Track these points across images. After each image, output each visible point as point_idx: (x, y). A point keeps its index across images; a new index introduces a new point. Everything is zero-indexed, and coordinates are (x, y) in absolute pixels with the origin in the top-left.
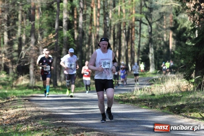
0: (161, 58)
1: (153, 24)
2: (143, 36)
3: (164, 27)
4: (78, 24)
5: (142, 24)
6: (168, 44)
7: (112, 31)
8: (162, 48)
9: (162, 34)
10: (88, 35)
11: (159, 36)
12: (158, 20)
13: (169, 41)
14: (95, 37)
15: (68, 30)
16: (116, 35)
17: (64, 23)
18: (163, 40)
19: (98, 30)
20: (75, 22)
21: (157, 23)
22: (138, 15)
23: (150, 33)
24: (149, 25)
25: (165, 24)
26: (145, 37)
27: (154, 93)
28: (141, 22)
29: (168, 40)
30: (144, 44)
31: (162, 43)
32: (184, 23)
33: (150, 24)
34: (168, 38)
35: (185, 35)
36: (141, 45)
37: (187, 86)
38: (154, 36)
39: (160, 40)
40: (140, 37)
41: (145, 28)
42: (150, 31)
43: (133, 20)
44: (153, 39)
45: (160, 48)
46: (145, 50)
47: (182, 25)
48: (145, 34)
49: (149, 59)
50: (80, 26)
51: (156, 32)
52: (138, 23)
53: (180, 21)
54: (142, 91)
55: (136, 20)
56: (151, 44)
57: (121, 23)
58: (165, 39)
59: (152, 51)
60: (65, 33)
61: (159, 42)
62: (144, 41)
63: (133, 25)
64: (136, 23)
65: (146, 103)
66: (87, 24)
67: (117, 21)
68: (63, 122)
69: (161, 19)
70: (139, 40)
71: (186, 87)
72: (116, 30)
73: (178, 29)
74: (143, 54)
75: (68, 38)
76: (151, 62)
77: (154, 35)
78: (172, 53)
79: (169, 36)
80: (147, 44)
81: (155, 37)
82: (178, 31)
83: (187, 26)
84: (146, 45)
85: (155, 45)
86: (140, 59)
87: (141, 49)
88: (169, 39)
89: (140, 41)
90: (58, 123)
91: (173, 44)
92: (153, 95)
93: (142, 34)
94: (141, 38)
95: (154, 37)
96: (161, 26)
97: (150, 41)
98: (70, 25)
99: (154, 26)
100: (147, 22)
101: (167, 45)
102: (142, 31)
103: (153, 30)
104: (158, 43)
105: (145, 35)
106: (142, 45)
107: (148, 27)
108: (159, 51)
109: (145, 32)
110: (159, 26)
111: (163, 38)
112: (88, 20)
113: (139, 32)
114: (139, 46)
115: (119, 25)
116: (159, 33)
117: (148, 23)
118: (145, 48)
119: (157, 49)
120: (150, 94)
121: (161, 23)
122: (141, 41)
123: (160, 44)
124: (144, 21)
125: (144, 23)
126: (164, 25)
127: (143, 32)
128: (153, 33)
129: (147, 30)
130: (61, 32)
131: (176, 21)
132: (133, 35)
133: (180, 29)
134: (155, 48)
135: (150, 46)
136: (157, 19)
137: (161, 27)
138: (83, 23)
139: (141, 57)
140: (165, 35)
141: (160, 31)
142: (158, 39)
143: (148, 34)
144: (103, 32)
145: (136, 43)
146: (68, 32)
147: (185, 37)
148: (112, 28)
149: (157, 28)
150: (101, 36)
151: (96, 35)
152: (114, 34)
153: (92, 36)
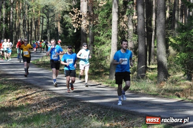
0: (54, 37)
7: (27, 22)
8: (54, 31)
11: (53, 25)
12: (52, 16)
13: (58, 27)
17: (4, 20)
19: (20, 20)
21: (52, 17)
22: (42, 14)
25: (56, 18)
31: (54, 28)
32: (67, 19)
38: (50, 25)
41: (45, 20)
47: (66, 21)
48: (45, 24)
49: (47, 37)
50: (11, 20)
51: (51, 23)
52: (42, 18)
53: (65, 18)
55: (41, 16)
56: (48, 29)
58: (56, 27)
61: (53, 28)
62: (45, 27)
64: (40, 17)
67: (30, 17)
69: (54, 16)
72: (30, 21)
73: (63, 22)
74: (44, 34)
75: (6, 28)
78: (60, 35)
79: (58, 25)
82: (64, 24)
83: (68, 21)
84: (46, 29)
86: (43, 37)
87: (43, 32)
89: (42, 27)
91: (60, 29)
94: (43, 26)
96: (54, 19)
97: (48, 27)
99: (50, 19)
100: (46, 17)
101: (57, 29)
103: (49, 21)
106: (44, 29)
107: (47, 20)
108: (52, 33)
111: (55, 26)
112: (14, 16)
113: (42, 22)
115: (31, 19)
118: (45, 31)
119: (51, 32)
124: (44, 17)
127: (44, 22)
128: (49, 23)
130: (2, 24)
131: (62, 18)
134: (50, 31)
139: (43, 36)
140: (56, 24)
142: (52, 26)
144: (23, 22)
147: (67, 26)
148: (27, 20)
149: (51, 20)
150: (21, 24)
151: (18, 24)
152: (28, 24)
153: (16, 25)
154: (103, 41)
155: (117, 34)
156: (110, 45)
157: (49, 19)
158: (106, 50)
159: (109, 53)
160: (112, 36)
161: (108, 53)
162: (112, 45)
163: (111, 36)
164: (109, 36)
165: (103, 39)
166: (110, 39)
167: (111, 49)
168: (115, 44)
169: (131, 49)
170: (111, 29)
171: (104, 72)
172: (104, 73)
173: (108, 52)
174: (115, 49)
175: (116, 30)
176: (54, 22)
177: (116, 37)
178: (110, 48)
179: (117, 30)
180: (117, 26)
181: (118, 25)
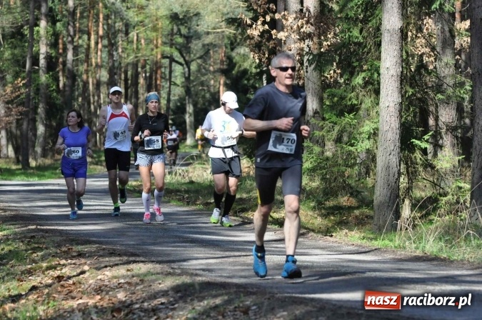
1: (192, 63)
2: (175, 84)
3: (211, 68)
4: (64, 63)
5: (174, 64)
6: (217, 97)
7: (123, 76)
9: (206, 80)
10: (82, 81)
11: (202, 84)
12: (200, 58)
13: (219, 92)
14: (93, 84)
15: (48, 73)
16: (130, 82)
17: (42, 62)
18: (209, 91)
20: (61, 60)
21: (199, 61)
22: (167, 49)
23: (188, 79)
24: (185, 66)
25: (212, 64)
26: (178, 86)
27: (194, 179)
28: (172, 60)
29: (217, 90)
30: (176, 98)
31: (208, 95)
32: (244, 62)
33: (188, 64)
34: (217, 87)
35: (246, 82)
36: (172, 98)
37: (249, 167)
38: (195, 83)
39: (204, 90)
40: (170, 84)
41: (178, 70)
42: (187, 75)
43: (159, 56)
44: (192, 89)
45: (204, 104)
46: (178, 108)
47: (240, 66)
48: (179, 80)
49: (185, 122)
50: (69, 65)
51: (197, 77)
52: (166, 62)
53: (237, 59)
54: (174, 176)
55: (164, 56)
56: (189, 97)
57: (138, 61)
58: (212, 90)
59: (190, 109)
60: (43, 78)
61: (203, 93)
62: (178, 92)
63: (158, 65)
64: (163, 61)
65: (180, 195)
66: (80, 64)
67: (131, 58)
68: (39, 227)
69: (205, 56)
70: (168, 89)
71: (246, 170)
72: (129, 73)
73: (234, 72)
74: (175, 113)
75: (48, 86)
76: (188, 127)
77: (193, 81)
79: (220, 84)
80: (182, 97)
81: (196, 85)
82: (234, 76)
83: (248, 68)
84: (180, 98)
85: (196, 99)
87: (171, 105)
88: (219, 88)
89: (169, 94)
90: (29, 229)
92: (192, 182)
93: (173, 79)
94: (172, 86)
95: (194, 86)
96: (207, 66)
97: (188, 91)
98: (52, 64)
99: (194, 67)
100: (181, 60)
101: (215, 97)
102: (173, 75)
103: (192, 74)
104: (201, 96)
105: (178, 82)
106: (174, 98)
107: (184, 69)
109: (179, 77)
110: (202, 67)
111: (208, 86)
112: (82, 56)
113: (168, 77)
114: (169, 100)
115: (135, 65)
116: (203, 79)
117: (183, 62)
118: (179, 104)
119: (199, 106)
120: (187, 180)
121: (205, 61)
122: (172, 92)
123: (204, 97)
124: (176, 59)
125: (177, 62)
126: (210, 65)
127: (176, 77)
128: (192, 78)
129: (182, 73)
130: (36, 75)
131: (230, 58)
132: (158, 82)
133: (238, 72)
134: (195, 105)
135: (187, 101)
136: (198, 55)
137: (205, 68)
138: (73, 60)
140: (212, 82)
141: (203, 75)
142: (200, 88)
143: (183, 80)
144: (108, 76)
145: (164, 94)
146: (47, 76)
147: (245, 85)
148: (123, 70)
149: (199, 70)
150: (105, 83)
151: (95, 81)
152: (126, 80)
153: (88, 83)
154: (349, 103)
155: (399, 74)
156: (375, 113)
157: (192, 67)
158: (361, 134)
159: (372, 140)
160: (382, 81)
161: (366, 142)
162: (383, 113)
163: (379, 84)
164: (372, 84)
165: (349, 96)
166: (373, 96)
167: (377, 129)
168: (392, 109)
169: (447, 130)
170: (379, 58)
171: (358, 208)
172: (357, 212)
173: (369, 138)
174: (392, 125)
175: (395, 60)
176: (205, 74)
177: (397, 84)
178: (374, 126)
179: (399, 61)
180: (398, 48)
181: (402, 46)
